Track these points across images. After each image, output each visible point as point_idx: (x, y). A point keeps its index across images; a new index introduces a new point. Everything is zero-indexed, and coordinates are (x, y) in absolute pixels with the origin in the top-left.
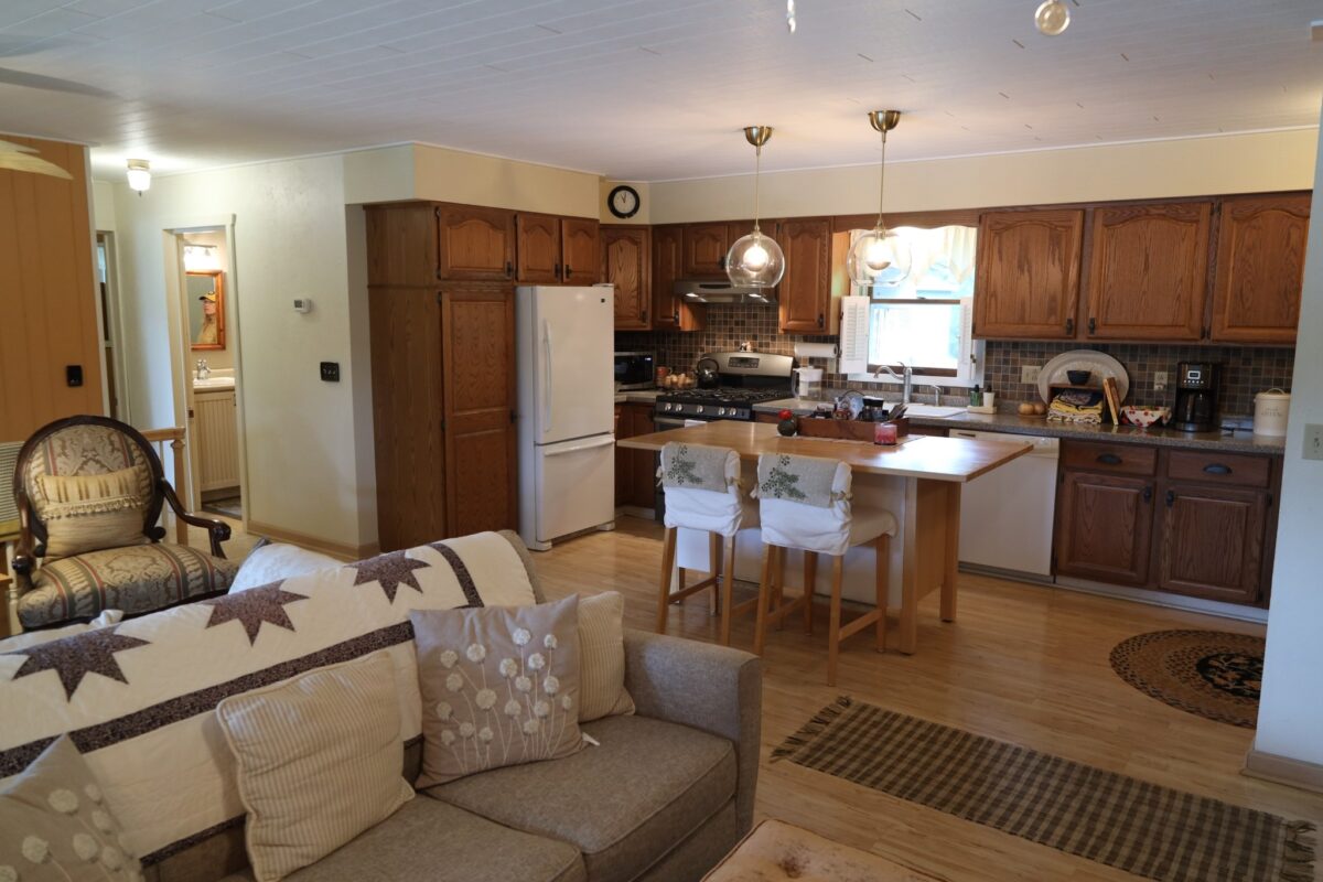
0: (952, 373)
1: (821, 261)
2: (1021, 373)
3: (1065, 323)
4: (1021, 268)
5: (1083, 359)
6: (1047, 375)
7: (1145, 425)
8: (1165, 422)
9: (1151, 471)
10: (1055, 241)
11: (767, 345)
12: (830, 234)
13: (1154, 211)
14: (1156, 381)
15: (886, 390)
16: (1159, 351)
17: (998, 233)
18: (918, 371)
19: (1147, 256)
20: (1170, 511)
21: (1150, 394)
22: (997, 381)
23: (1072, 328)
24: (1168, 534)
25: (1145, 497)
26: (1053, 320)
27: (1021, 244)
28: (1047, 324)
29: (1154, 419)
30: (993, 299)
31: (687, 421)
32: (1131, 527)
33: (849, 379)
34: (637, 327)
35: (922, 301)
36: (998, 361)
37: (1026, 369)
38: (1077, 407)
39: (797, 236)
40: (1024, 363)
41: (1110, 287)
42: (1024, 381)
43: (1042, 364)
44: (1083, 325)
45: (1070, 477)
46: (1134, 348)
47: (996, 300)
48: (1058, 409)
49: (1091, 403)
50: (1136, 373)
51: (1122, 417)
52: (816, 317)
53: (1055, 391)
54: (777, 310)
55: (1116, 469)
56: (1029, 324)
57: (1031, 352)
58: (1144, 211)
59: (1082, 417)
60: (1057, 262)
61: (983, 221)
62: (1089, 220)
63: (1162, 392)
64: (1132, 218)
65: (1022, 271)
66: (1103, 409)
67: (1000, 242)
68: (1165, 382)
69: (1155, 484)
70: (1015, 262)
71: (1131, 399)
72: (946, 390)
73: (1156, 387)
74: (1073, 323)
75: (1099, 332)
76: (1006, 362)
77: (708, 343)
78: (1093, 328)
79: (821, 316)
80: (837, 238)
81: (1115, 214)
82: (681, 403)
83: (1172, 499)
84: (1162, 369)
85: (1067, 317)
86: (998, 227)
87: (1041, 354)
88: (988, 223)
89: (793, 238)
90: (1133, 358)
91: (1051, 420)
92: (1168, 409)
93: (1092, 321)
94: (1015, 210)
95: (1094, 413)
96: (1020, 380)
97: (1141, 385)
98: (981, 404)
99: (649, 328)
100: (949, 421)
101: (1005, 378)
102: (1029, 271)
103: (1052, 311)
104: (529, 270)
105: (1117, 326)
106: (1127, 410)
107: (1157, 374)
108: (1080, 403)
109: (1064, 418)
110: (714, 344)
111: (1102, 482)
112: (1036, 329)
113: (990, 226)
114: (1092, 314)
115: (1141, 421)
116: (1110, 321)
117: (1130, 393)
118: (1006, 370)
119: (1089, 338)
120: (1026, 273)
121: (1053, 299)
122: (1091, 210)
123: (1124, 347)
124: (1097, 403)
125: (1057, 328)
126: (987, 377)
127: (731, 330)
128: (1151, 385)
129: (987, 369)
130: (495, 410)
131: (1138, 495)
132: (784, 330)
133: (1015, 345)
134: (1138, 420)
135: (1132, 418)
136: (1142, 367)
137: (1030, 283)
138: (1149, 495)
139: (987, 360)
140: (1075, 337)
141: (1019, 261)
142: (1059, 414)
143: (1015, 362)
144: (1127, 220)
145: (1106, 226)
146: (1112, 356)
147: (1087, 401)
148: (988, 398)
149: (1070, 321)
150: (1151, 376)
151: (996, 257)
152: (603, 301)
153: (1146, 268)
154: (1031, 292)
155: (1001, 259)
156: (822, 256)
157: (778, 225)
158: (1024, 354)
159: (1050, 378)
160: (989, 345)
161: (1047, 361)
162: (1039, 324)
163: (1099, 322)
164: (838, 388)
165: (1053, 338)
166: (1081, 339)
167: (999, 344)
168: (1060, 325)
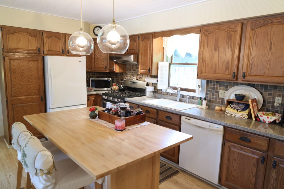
0: (194, 91)
1: (150, 49)
2: (219, 93)
3: (232, 73)
4: (215, 50)
5: (243, 89)
6: (228, 95)
7: (267, 123)
8: (277, 122)
9: (265, 149)
10: (229, 37)
11: (141, 78)
12: (153, 39)
13: (275, 21)
14: (276, 101)
15: (174, 96)
16: (278, 88)
17: (207, 36)
18: (183, 89)
19: (271, 43)
20: (274, 171)
21: (273, 107)
22: (210, 96)
23: (236, 76)
24: (272, 181)
25: (261, 160)
26: (227, 72)
27: (215, 39)
28: (225, 74)
29: (272, 121)
30: (204, 63)
31: (107, 102)
32: (254, 173)
33: (163, 91)
34: (104, 71)
35: (187, 64)
36: (211, 88)
37: (221, 91)
38: (238, 110)
39: (143, 40)
40: (220, 89)
41: (253, 58)
42: (220, 96)
43: (227, 90)
44: (240, 74)
45: (228, 144)
46: (266, 86)
47: (205, 63)
48: (229, 110)
49: (244, 109)
50: (267, 97)
51: (257, 117)
52: (148, 69)
53: (230, 103)
54: (138, 66)
55: (248, 144)
56: (218, 74)
57: (223, 85)
58: (270, 21)
59: (240, 115)
60: (230, 47)
61: (201, 31)
62: (244, 27)
63: (279, 107)
64: (265, 25)
65: (216, 51)
66: (249, 112)
67: (208, 39)
68: (280, 102)
69: (268, 155)
70: (213, 47)
71: (264, 109)
72: (192, 98)
73: (275, 104)
74: (236, 74)
75: (247, 78)
76: (214, 88)
77: (127, 77)
78: (244, 76)
79: (150, 68)
80: (155, 40)
81: (256, 23)
82: (112, 97)
83: (275, 165)
84: (279, 96)
85: (233, 71)
86: (208, 33)
87: (227, 86)
88: (203, 31)
89: (142, 41)
90: (266, 90)
91: (227, 115)
92: (280, 115)
93: (244, 73)
94: (214, 25)
95: (245, 114)
96: (218, 96)
97: (269, 102)
98: (202, 105)
99: (108, 71)
100: (181, 112)
101: (213, 95)
102: (218, 51)
103: (227, 68)
104: (49, 50)
105: (256, 76)
106: (260, 114)
107: (277, 98)
108: (239, 109)
109: (231, 115)
110: (128, 77)
111: (242, 149)
112: (220, 76)
113: (204, 33)
114: (245, 70)
115: (265, 120)
116: (252, 74)
117: (263, 105)
118: (213, 92)
119: (243, 81)
120: (217, 52)
121: (228, 63)
122: (246, 22)
123: (262, 86)
124: (246, 110)
125: (229, 76)
126: (207, 94)
127: (132, 73)
128: (274, 103)
129: (207, 91)
130: (33, 96)
131: (258, 159)
132: (140, 73)
133: (217, 82)
134: (264, 120)
135: (261, 118)
136: (270, 94)
137: (219, 56)
138: (264, 160)
139: (207, 87)
140: (237, 80)
141: (215, 47)
142: (230, 113)
143: (217, 88)
144: (262, 26)
145: (252, 30)
146: (256, 88)
147: (242, 108)
148: (204, 102)
149: (234, 73)
150: (274, 99)
151: (206, 45)
152: (80, 62)
153: (271, 49)
154: (219, 60)
155: (208, 46)
156: (150, 47)
157: (138, 37)
158: (220, 86)
159: (229, 96)
160: (208, 82)
161: (229, 89)
162: (222, 74)
163: (247, 74)
164: (160, 94)
165: (228, 80)
166: (240, 81)
167: (211, 81)
168: (230, 74)
